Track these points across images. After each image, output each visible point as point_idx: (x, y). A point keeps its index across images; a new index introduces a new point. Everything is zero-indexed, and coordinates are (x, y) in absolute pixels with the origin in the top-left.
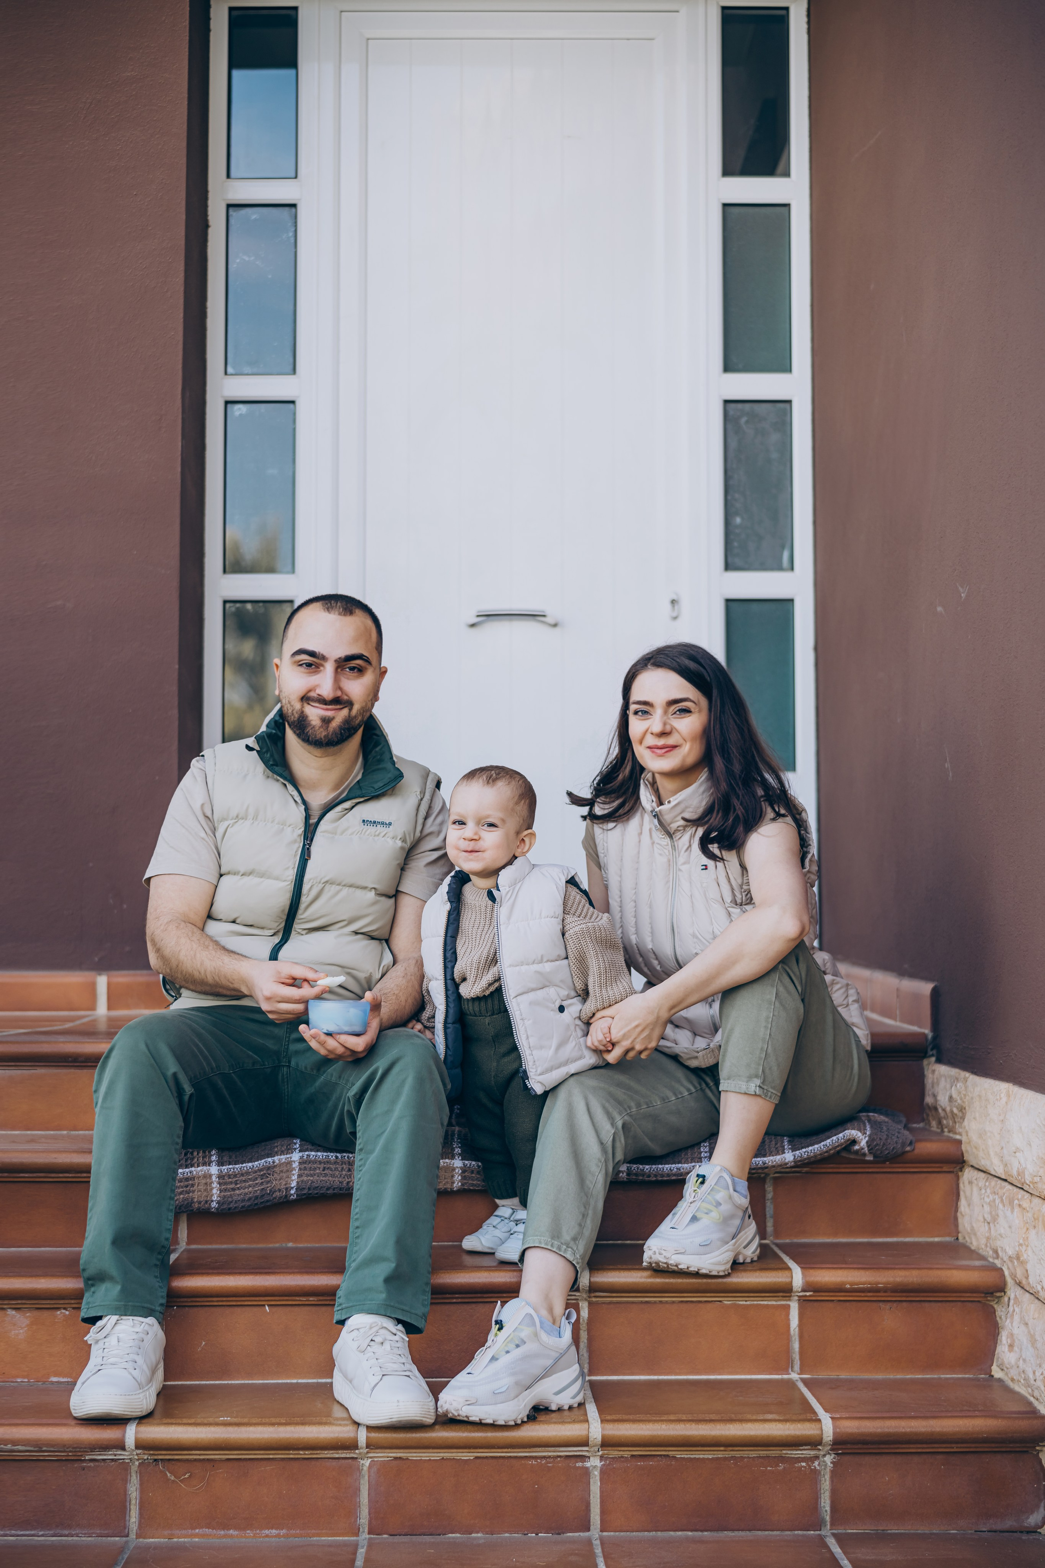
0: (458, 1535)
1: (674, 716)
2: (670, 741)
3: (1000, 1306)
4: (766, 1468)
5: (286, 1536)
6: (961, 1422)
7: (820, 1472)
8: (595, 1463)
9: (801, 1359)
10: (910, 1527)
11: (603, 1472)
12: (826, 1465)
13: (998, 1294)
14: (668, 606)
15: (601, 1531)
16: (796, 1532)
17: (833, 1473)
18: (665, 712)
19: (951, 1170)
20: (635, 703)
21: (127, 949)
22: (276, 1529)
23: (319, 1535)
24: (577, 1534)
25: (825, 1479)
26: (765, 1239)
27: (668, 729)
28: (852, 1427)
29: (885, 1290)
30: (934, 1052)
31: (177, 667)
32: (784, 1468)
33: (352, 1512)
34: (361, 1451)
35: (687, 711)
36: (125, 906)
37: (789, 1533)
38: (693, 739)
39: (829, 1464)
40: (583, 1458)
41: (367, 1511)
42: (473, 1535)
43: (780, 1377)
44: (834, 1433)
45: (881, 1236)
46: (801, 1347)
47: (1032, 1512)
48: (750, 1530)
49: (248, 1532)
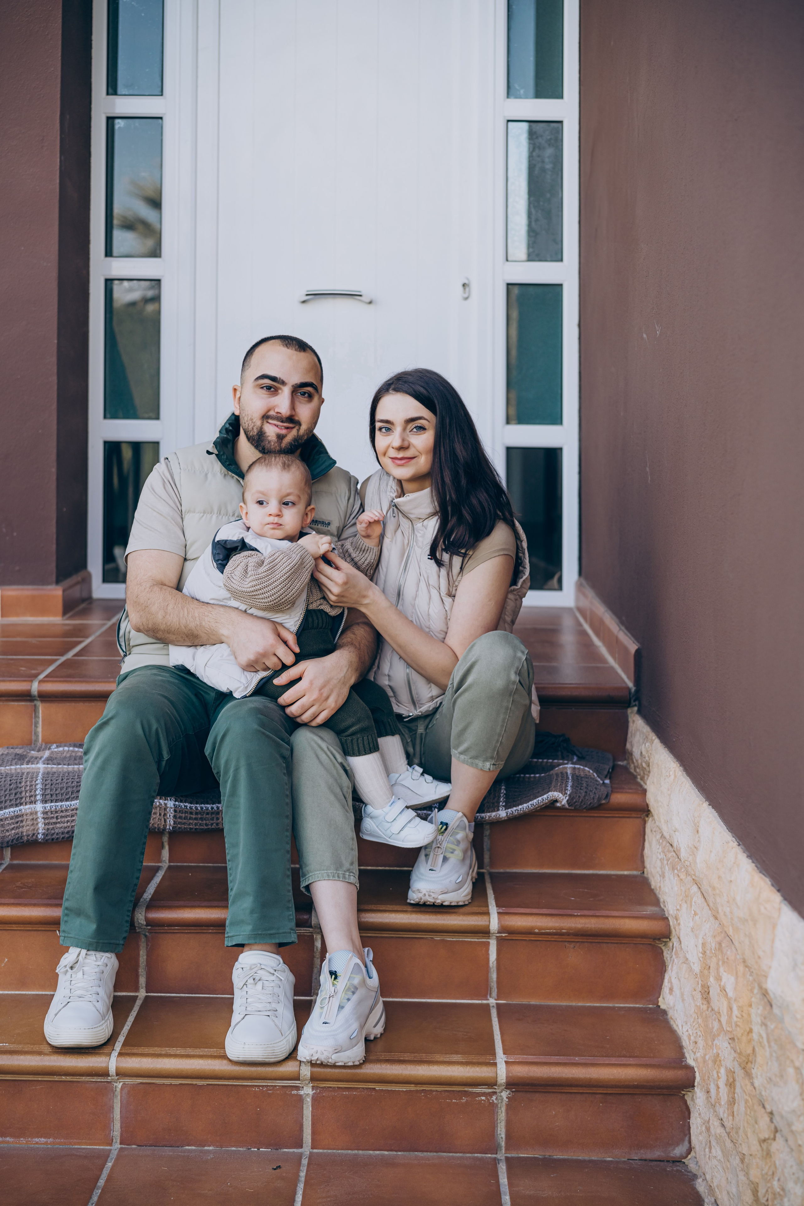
0: (194, 1148)
1: (411, 433)
2: (408, 454)
3: (667, 949)
4: (451, 1100)
5: (53, 1143)
6: (615, 1071)
7: (497, 1105)
8: (307, 1091)
9: (498, 988)
10: (572, 1154)
11: (315, 1099)
12: (502, 1099)
13: (665, 940)
14: (461, 288)
15: (312, 1149)
16: (476, 1155)
17: (509, 1107)
18: (404, 429)
19: (639, 816)
20: (379, 421)
21: (17, 568)
22: (45, 1138)
23: (79, 1144)
24: (291, 1150)
25: (502, 1111)
26: (483, 868)
27: (406, 444)
28: (522, 1071)
29: (568, 934)
30: (637, 703)
31: (56, 341)
32: (467, 1100)
33: (107, 1126)
34: (113, 1078)
35: (422, 428)
36: (15, 534)
37: (470, 1155)
38: (427, 453)
39: (505, 1098)
40: (297, 1088)
41: (119, 1125)
42: (206, 1148)
43: (480, 1002)
44: (507, 1077)
45: (579, 868)
46: (498, 978)
47: (678, 1145)
48: (436, 1152)
49: (22, 1139)
